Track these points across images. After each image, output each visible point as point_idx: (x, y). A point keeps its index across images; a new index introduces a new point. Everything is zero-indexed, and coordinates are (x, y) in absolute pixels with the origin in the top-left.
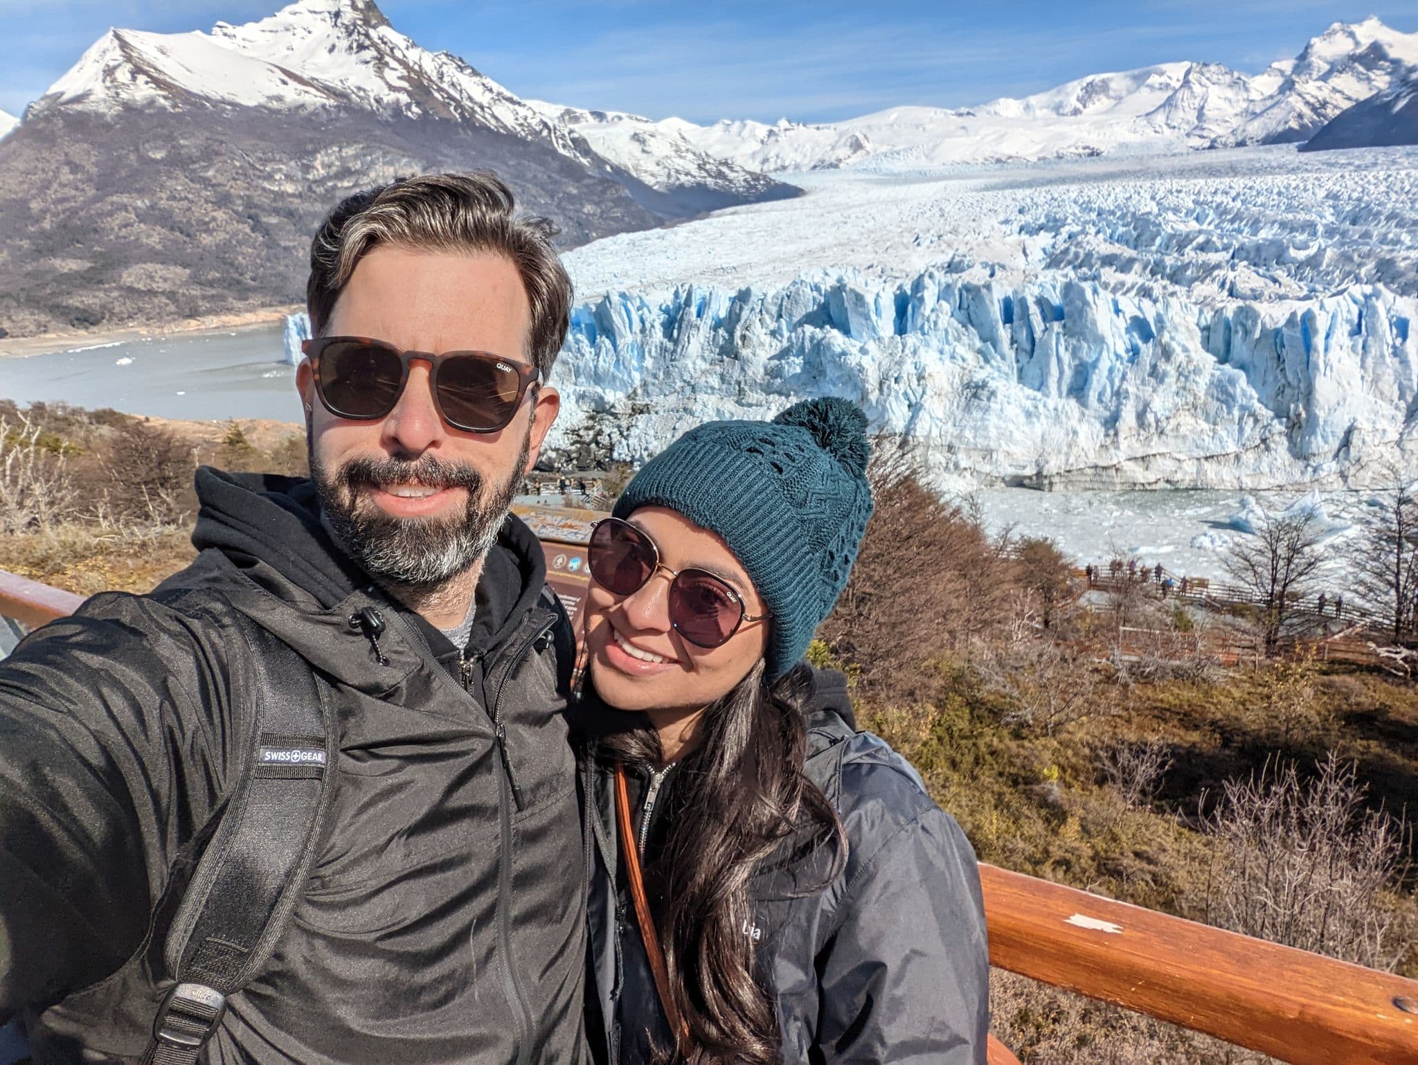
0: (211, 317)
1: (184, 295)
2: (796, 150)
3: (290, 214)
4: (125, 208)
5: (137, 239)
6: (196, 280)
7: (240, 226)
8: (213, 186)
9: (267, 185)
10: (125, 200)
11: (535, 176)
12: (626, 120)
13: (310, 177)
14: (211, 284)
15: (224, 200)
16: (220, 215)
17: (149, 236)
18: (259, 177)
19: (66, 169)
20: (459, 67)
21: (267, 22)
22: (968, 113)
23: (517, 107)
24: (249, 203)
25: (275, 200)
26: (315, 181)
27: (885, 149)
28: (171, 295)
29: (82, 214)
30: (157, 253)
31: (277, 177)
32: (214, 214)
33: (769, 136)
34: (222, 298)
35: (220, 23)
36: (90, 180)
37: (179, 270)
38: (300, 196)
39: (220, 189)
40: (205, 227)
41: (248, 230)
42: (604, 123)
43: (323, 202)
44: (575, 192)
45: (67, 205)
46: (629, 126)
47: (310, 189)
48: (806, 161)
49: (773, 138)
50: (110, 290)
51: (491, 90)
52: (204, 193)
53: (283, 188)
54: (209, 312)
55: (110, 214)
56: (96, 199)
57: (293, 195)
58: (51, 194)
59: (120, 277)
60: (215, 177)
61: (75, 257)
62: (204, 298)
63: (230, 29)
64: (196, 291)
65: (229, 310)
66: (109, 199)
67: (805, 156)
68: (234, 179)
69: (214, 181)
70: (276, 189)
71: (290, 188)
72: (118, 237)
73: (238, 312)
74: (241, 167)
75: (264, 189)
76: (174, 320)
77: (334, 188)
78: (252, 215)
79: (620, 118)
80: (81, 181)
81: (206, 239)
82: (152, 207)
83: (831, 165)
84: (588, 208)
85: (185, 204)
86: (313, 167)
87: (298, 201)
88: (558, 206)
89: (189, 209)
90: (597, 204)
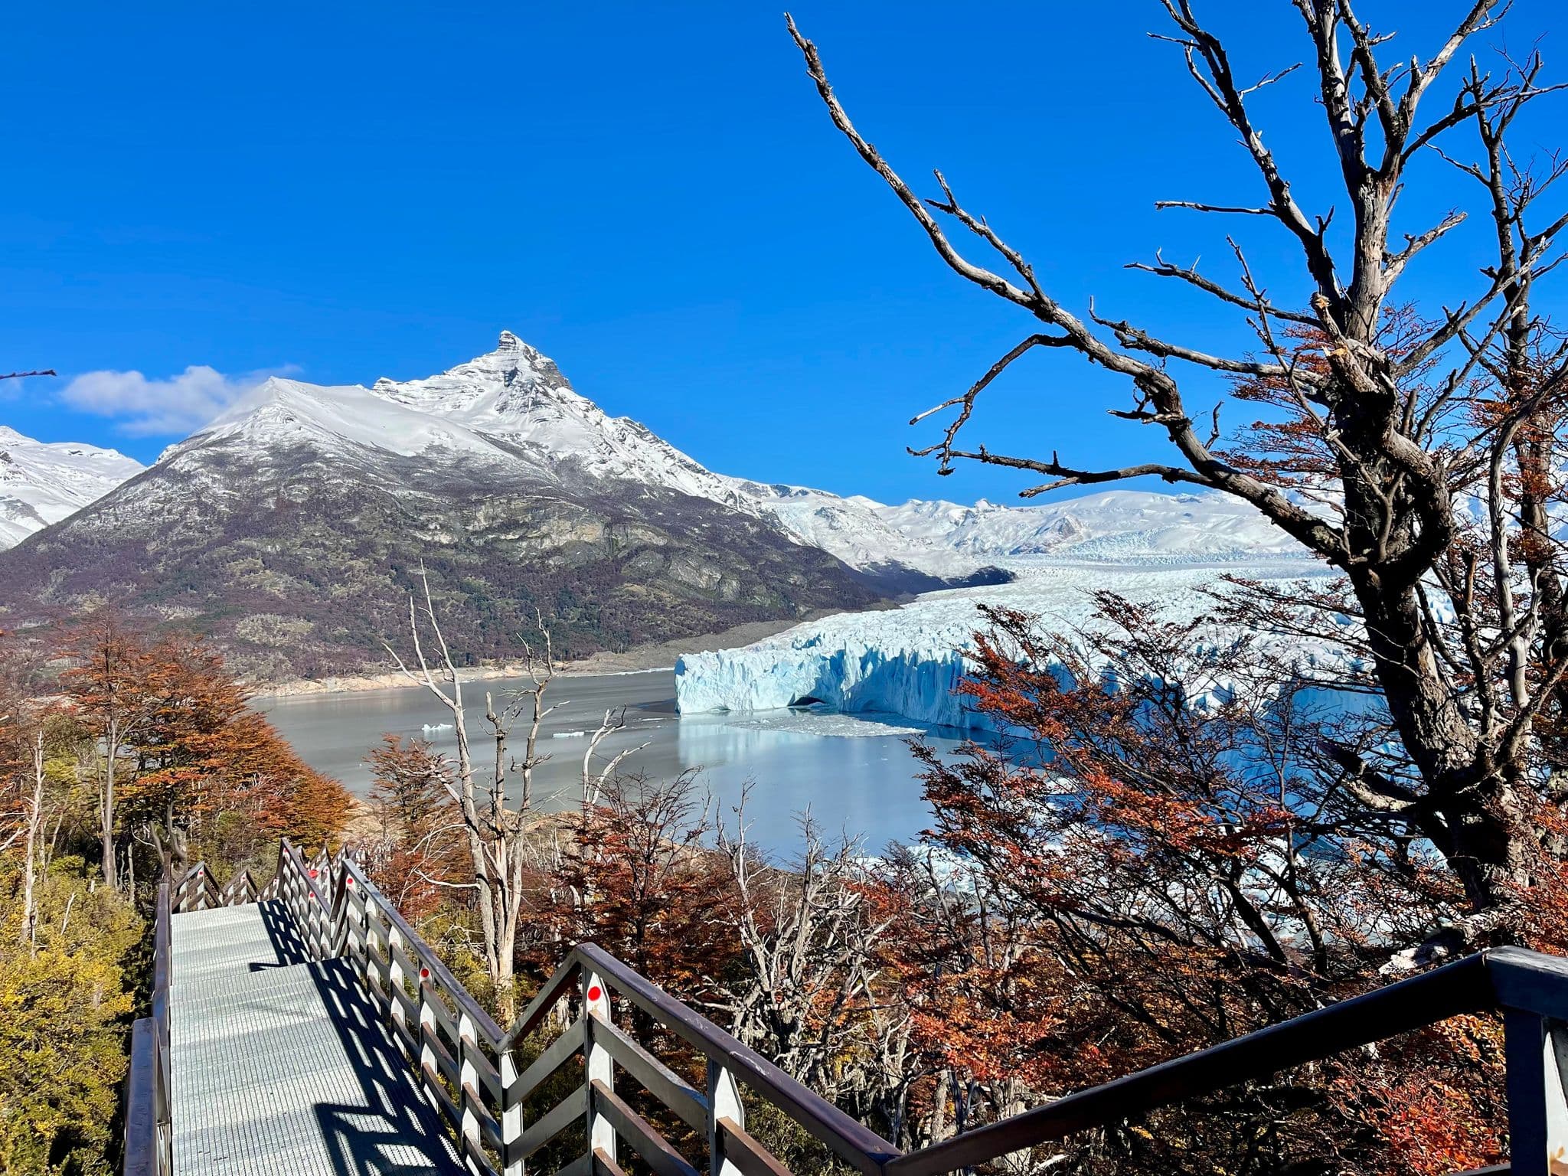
0: (334, 679)
1: (305, 652)
2: (997, 533)
3: (441, 565)
4: (251, 552)
5: (259, 587)
6: (319, 635)
7: (381, 577)
8: (356, 533)
9: (418, 534)
10: (255, 544)
11: (733, 541)
12: (812, 494)
13: (470, 528)
14: (337, 640)
15: (364, 549)
16: (359, 564)
17: (275, 584)
18: (410, 526)
19: (195, 510)
20: (639, 432)
21: (434, 380)
22: (1192, 500)
23: (700, 475)
24: (394, 552)
25: (424, 551)
26: (475, 533)
27: (1100, 534)
28: (289, 652)
29: (203, 558)
30: (280, 603)
31: (432, 527)
32: (353, 562)
33: (966, 518)
34: (352, 658)
35: (383, 379)
36: (219, 522)
37: (302, 623)
38: (455, 546)
39: (363, 537)
40: (339, 576)
41: (388, 581)
42: (787, 497)
43: (480, 554)
44: (779, 559)
45: (187, 547)
46: (815, 500)
47: (468, 540)
48: (1009, 545)
49: (970, 520)
50: (221, 642)
51: (672, 457)
52: (345, 541)
53: (436, 539)
54: (331, 672)
55: (234, 558)
56: (220, 543)
57: (447, 546)
58: (173, 536)
59: (234, 627)
60: (359, 524)
61: (185, 604)
62: (327, 656)
63: (394, 385)
64: (318, 648)
65: (359, 672)
66: (237, 542)
67: (1007, 539)
68: (381, 527)
69: (358, 528)
70: (429, 539)
71: (445, 539)
72: (239, 584)
73: (369, 675)
74: (391, 515)
75: (415, 539)
76: (290, 680)
77: (496, 540)
78: (397, 566)
79: (805, 493)
80: (208, 523)
81: (338, 591)
82: (282, 553)
83: (1037, 550)
84: (794, 578)
85: (320, 551)
86: (475, 518)
87: (453, 552)
88: (761, 573)
89: (324, 557)
90: (804, 574)
